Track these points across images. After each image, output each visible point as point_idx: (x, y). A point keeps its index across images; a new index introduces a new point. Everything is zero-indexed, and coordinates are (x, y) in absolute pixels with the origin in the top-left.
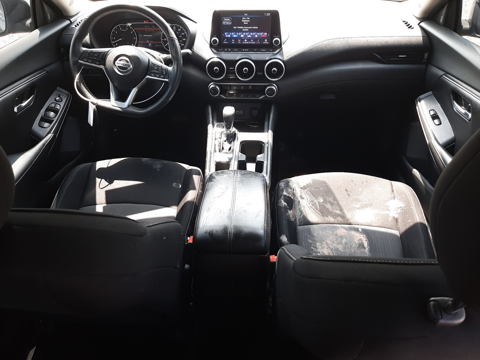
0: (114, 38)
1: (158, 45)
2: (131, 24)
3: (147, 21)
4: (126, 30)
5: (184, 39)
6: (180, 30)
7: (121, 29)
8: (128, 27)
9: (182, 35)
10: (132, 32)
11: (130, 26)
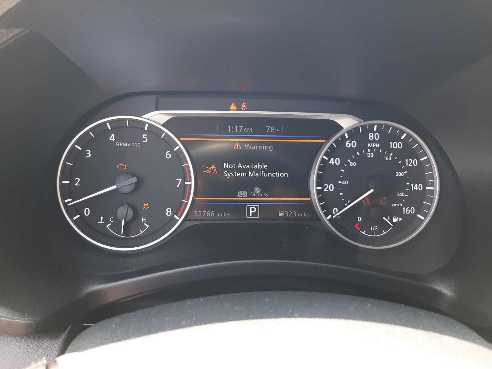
0: (73, 182)
1: (290, 214)
2: (168, 118)
3: (244, 106)
4: (138, 145)
5: (416, 187)
6: (398, 145)
7: (113, 138)
8: (153, 131)
9: (407, 168)
10: (168, 155)
11: (164, 125)
